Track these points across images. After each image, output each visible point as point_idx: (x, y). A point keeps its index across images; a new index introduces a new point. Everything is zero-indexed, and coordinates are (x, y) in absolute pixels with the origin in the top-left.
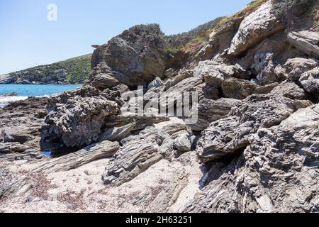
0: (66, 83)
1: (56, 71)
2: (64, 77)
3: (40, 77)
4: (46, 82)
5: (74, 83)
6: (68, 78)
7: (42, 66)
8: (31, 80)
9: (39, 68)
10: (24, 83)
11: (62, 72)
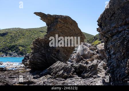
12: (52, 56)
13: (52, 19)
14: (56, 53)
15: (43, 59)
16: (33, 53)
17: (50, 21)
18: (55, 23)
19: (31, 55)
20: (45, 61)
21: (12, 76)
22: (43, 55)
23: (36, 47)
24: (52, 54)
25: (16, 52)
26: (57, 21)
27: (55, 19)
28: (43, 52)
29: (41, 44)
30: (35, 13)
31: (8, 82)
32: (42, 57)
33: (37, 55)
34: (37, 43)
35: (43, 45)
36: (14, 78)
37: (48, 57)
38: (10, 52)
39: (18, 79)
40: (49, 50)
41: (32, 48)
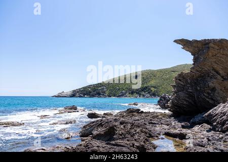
0: (105, 97)
1: (100, 88)
2: (105, 92)
3: (90, 92)
4: (93, 96)
5: (110, 97)
6: (107, 93)
7: (91, 85)
8: (84, 95)
9: (89, 86)
10: (80, 97)
11: (103, 89)
12: (204, 97)
13: (200, 45)
14: (210, 92)
15: (190, 101)
16: (176, 92)
17: (196, 49)
18: (205, 51)
19: (174, 94)
20: (193, 103)
21: (152, 122)
22: (191, 95)
23: (179, 84)
24: (205, 94)
25: (149, 93)
26: (208, 48)
27: (205, 45)
28: (190, 90)
29: (187, 80)
30: (175, 41)
31: (151, 131)
32: (188, 98)
33: (182, 94)
34: (181, 78)
35: (189, 81)
36: (155, 124)
37: (198, 97)
38: (143, 93)
39: (160, 126)
40: (199, 88)
41: (174, 86)
